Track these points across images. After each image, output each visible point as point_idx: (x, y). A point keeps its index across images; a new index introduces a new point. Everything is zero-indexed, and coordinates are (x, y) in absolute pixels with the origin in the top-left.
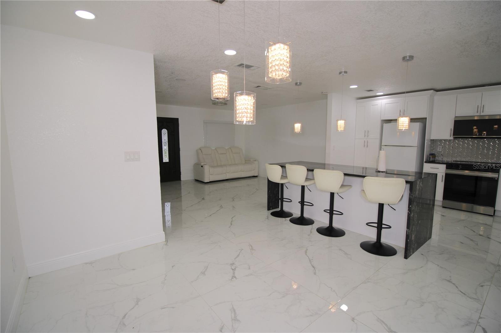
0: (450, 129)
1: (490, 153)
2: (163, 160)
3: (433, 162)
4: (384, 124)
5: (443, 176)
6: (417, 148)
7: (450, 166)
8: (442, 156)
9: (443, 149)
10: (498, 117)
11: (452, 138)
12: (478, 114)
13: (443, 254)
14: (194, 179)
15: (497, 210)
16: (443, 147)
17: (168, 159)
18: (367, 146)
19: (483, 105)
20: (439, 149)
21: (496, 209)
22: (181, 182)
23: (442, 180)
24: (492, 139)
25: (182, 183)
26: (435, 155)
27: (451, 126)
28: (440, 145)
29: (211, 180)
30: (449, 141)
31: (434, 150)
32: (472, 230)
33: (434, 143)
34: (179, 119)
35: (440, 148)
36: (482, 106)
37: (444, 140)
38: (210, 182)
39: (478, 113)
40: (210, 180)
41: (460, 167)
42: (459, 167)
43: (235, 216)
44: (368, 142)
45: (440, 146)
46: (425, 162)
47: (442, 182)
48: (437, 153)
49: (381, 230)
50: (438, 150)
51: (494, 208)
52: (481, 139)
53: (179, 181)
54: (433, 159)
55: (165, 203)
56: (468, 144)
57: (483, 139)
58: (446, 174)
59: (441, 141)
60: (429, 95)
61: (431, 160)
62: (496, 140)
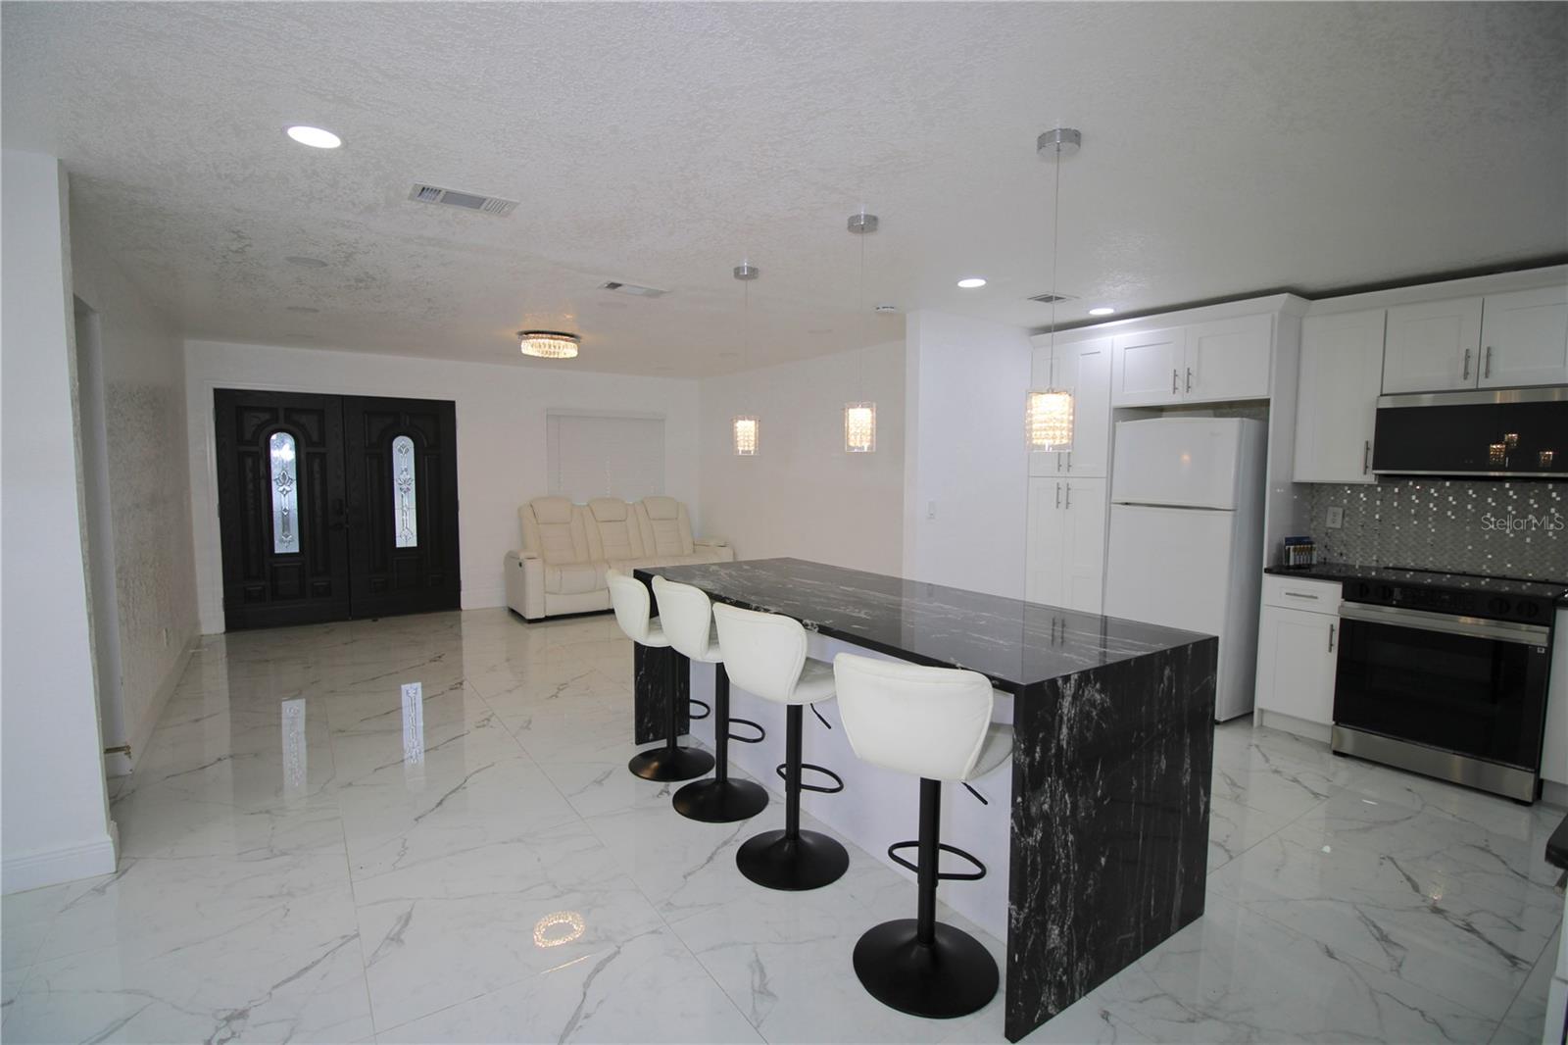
0: (1363, 445)
1: (1528, 540)
2: (397, 539)
3: (1301, 571)
4: (1120, 424)
5: (1332, 630)
6: (1234, 516)
7: (1357, 589)
8: (1345, 545)
9: (1347, 519)
10: (1556, 396)
11: (1370, 478)
12: (1469, 384)
13: (1210, 1017)
14: (505, 605)
15: (1549, 782)
16: (1347, 512)
17: (415, 538)
18: (1068, 503)
19: (1489, 349)
20: (1333, 519)
21: (1544, 774)
22: (460, 616)
23: (1331, 645)
24: (1533, 483)
25: (464, 615)
26: (1311, 543)
27: (1365, 431)
28: (1336, 506)
29: (550, 613)
30: (1366, 488)
31: (1315, 523)
32: (1409, 879)
33: (1313, 497)
34: (457, 404)
35: (1335, 515)
36: (1484, 352)
37: (1351, 486)
38: (548, 619)
39: (1466, 382)
40: (545, 611)
41: (1397, 592)
42: (1391, 593)
43: (493, 765)
44: (1068, 489)
45: (1336, 509)
46: (1268, 571)
47: (1330, 650)
48: (1327, 534)
49: (935, 885)
50: (1329, 524)
51: (1537, 771)
52: (1491, 483)
53: (455, 613)
54: (1303, 560)
55: (403, 686)
56: (1441, 502)
57: (1497, 484)
58: (1341, 619)
59: (1336, 487)
60: (1277, 314)
61: (1292, 563)
62: (1550, 486)
